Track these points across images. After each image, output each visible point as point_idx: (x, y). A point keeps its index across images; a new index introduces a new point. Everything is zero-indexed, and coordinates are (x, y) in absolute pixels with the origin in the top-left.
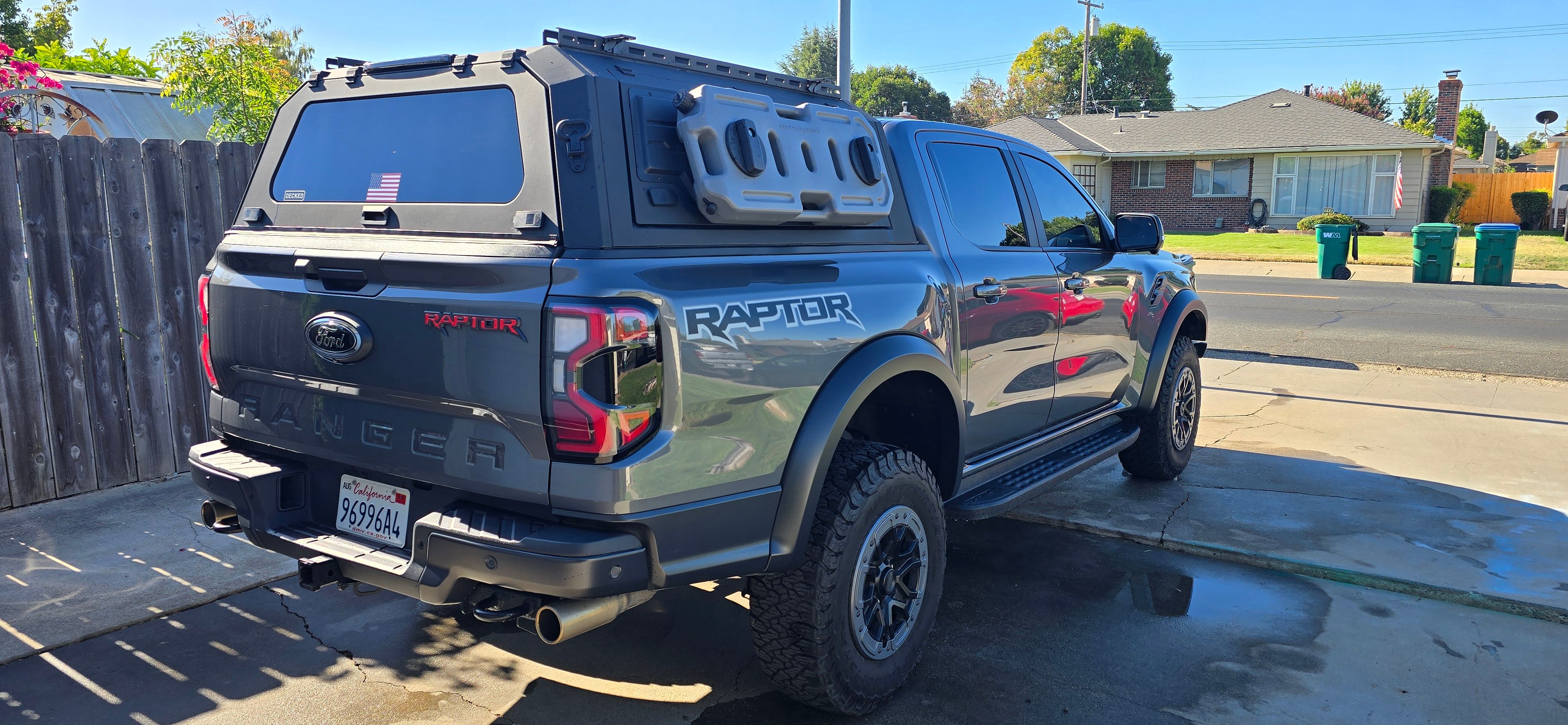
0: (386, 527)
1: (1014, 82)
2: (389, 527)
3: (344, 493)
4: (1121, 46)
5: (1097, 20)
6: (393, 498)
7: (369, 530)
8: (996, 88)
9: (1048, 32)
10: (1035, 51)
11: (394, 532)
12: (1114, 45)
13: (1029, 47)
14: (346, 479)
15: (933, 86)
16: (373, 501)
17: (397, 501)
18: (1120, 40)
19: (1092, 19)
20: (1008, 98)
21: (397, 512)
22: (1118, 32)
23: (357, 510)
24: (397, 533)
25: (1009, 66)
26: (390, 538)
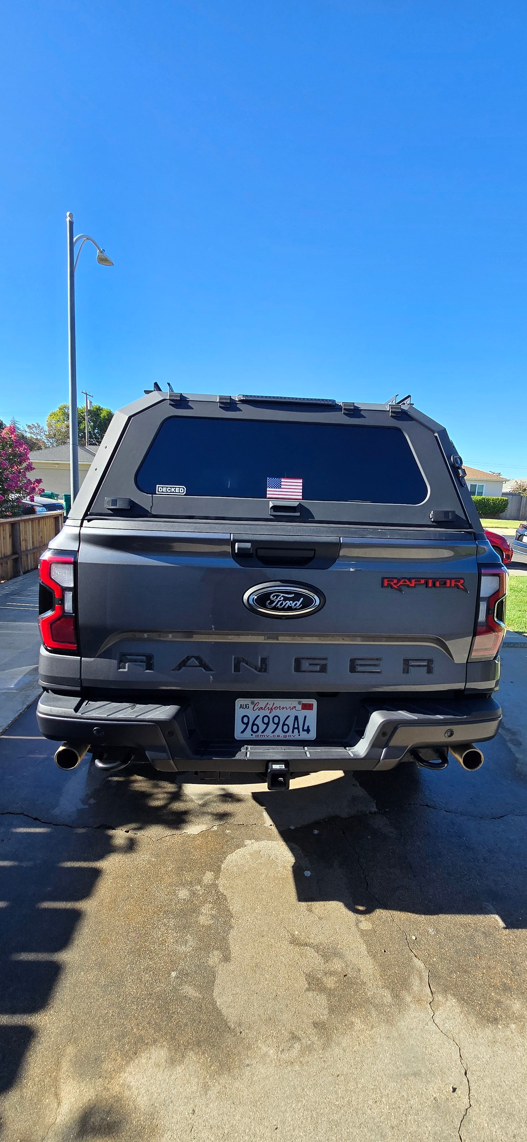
0: (294, 728)
1: (50, 425)
2: (298, 728)
3: (239, 713)
4: (102, 415)
5: (91, 402)
6: (299, 707)
7: (276, 733)
8: (41, 428)
9: (65, 404)
10: (59, 413)
11: (303, 730)
12: (98, 415)
13: (56, 410)
14: (239, 702)
15: (4, 422)
16: (275, 713)
17: (303, 709)
18: (101, 413)
19: (88, 401)
20: (48, 433)
21: (305, 717)
22: (99, 409)
23: (259, 722)
24: (308, 731)
25: (47, 418)
26: (299, 735)
